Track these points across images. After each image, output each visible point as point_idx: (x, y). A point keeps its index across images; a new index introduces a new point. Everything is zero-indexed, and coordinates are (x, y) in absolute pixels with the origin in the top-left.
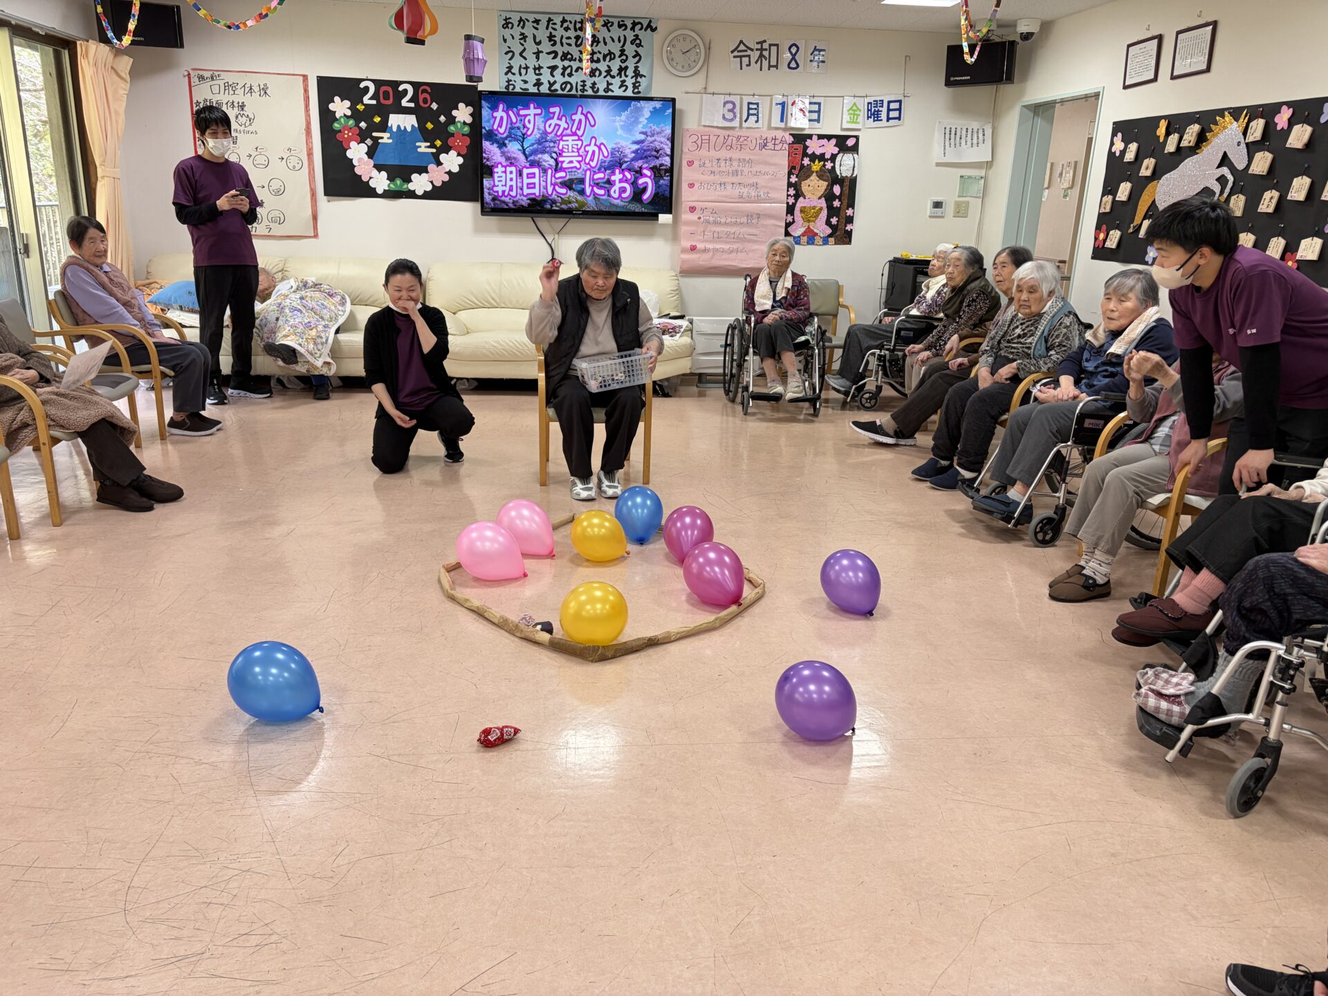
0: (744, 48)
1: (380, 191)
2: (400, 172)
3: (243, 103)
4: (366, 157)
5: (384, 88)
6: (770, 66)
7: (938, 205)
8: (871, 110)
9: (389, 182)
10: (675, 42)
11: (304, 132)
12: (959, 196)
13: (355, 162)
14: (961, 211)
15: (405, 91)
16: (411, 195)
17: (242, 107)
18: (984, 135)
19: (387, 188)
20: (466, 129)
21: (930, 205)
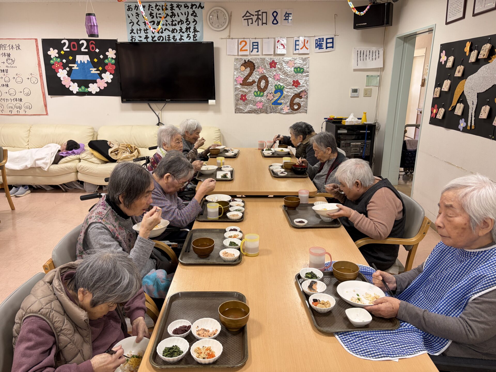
0: (249, 15)
1: (75, 92)
2: (84, 83)
3: (9, 53)
4: (67, 76)
5: (72, 43)
6: (263, 24)
7: (355, 91)
8: (317, 43)
9: (78, 88)
11: (37, 66)
12: (366, 86)
13: (62, 79)
14: (368, 94)
15: (83, 44)
16: (90, 94)
17: (9, 55)
18: (379, 54)
19: (78, 91)
20: (113, 61)
21: (350, 91)
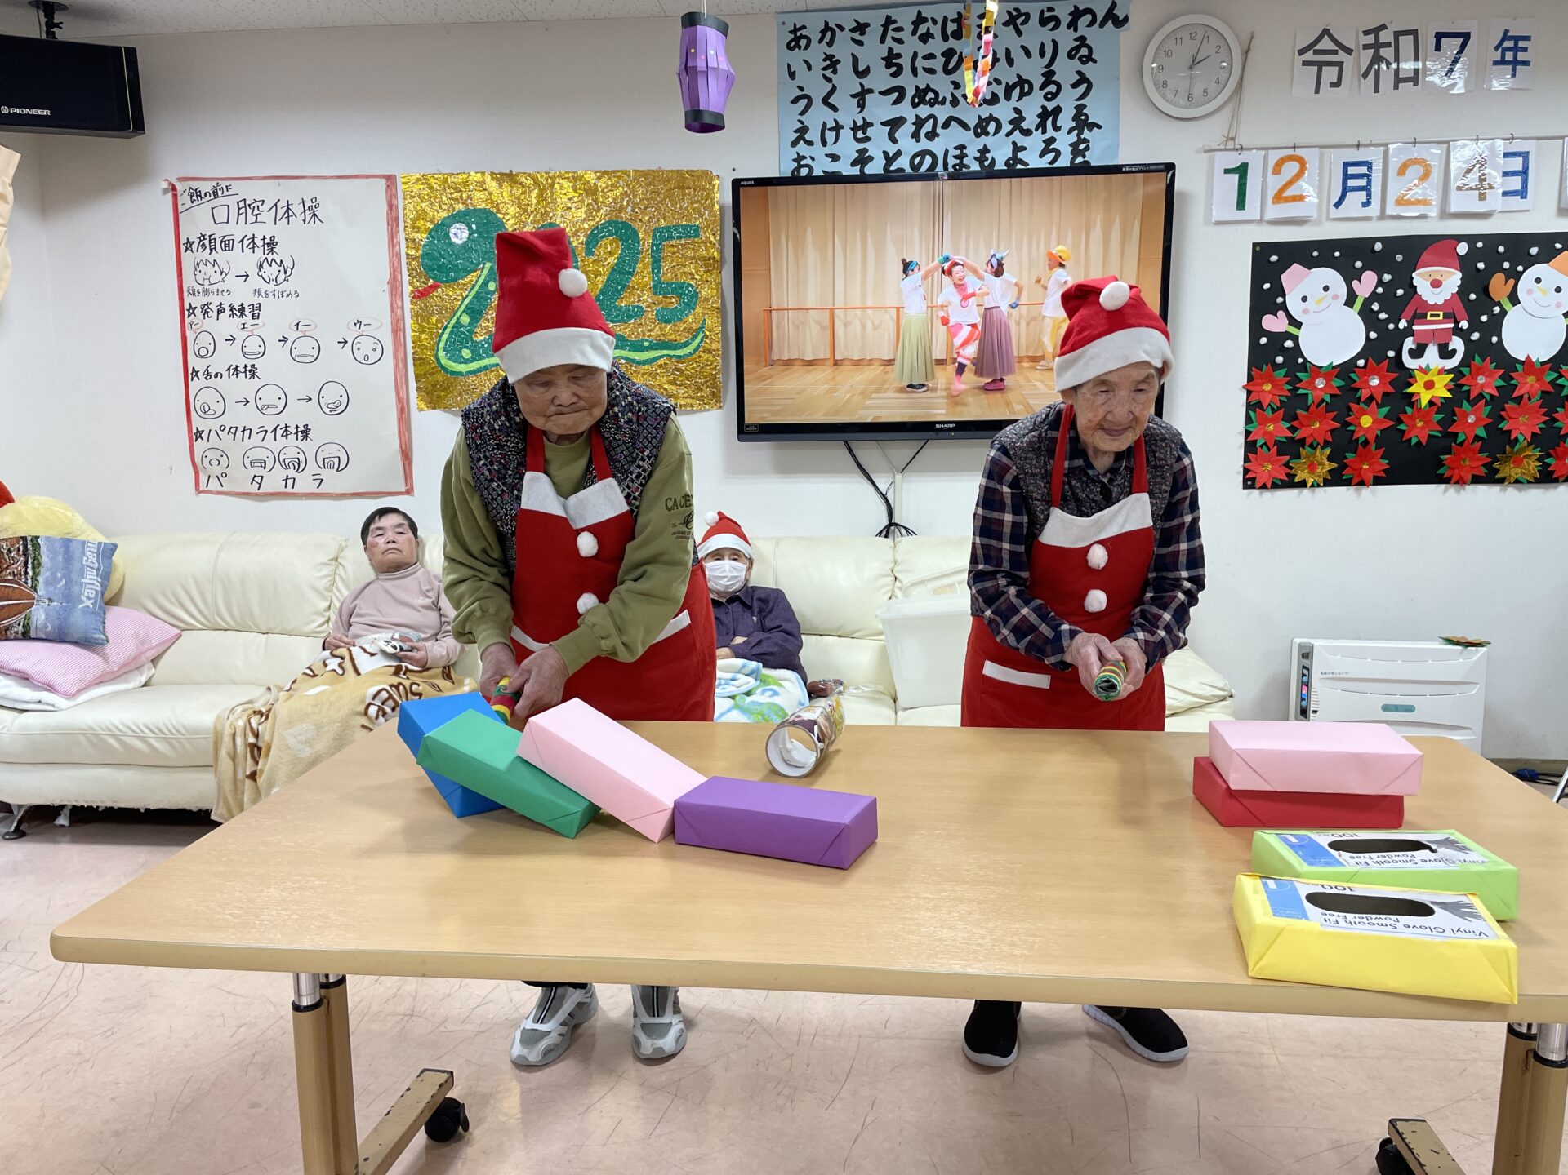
0: (1330, 45)
3: (273, 238)
6: (1398, 80)
10: (1168, 46)
11: (387, 287)
17: (271, 245)
